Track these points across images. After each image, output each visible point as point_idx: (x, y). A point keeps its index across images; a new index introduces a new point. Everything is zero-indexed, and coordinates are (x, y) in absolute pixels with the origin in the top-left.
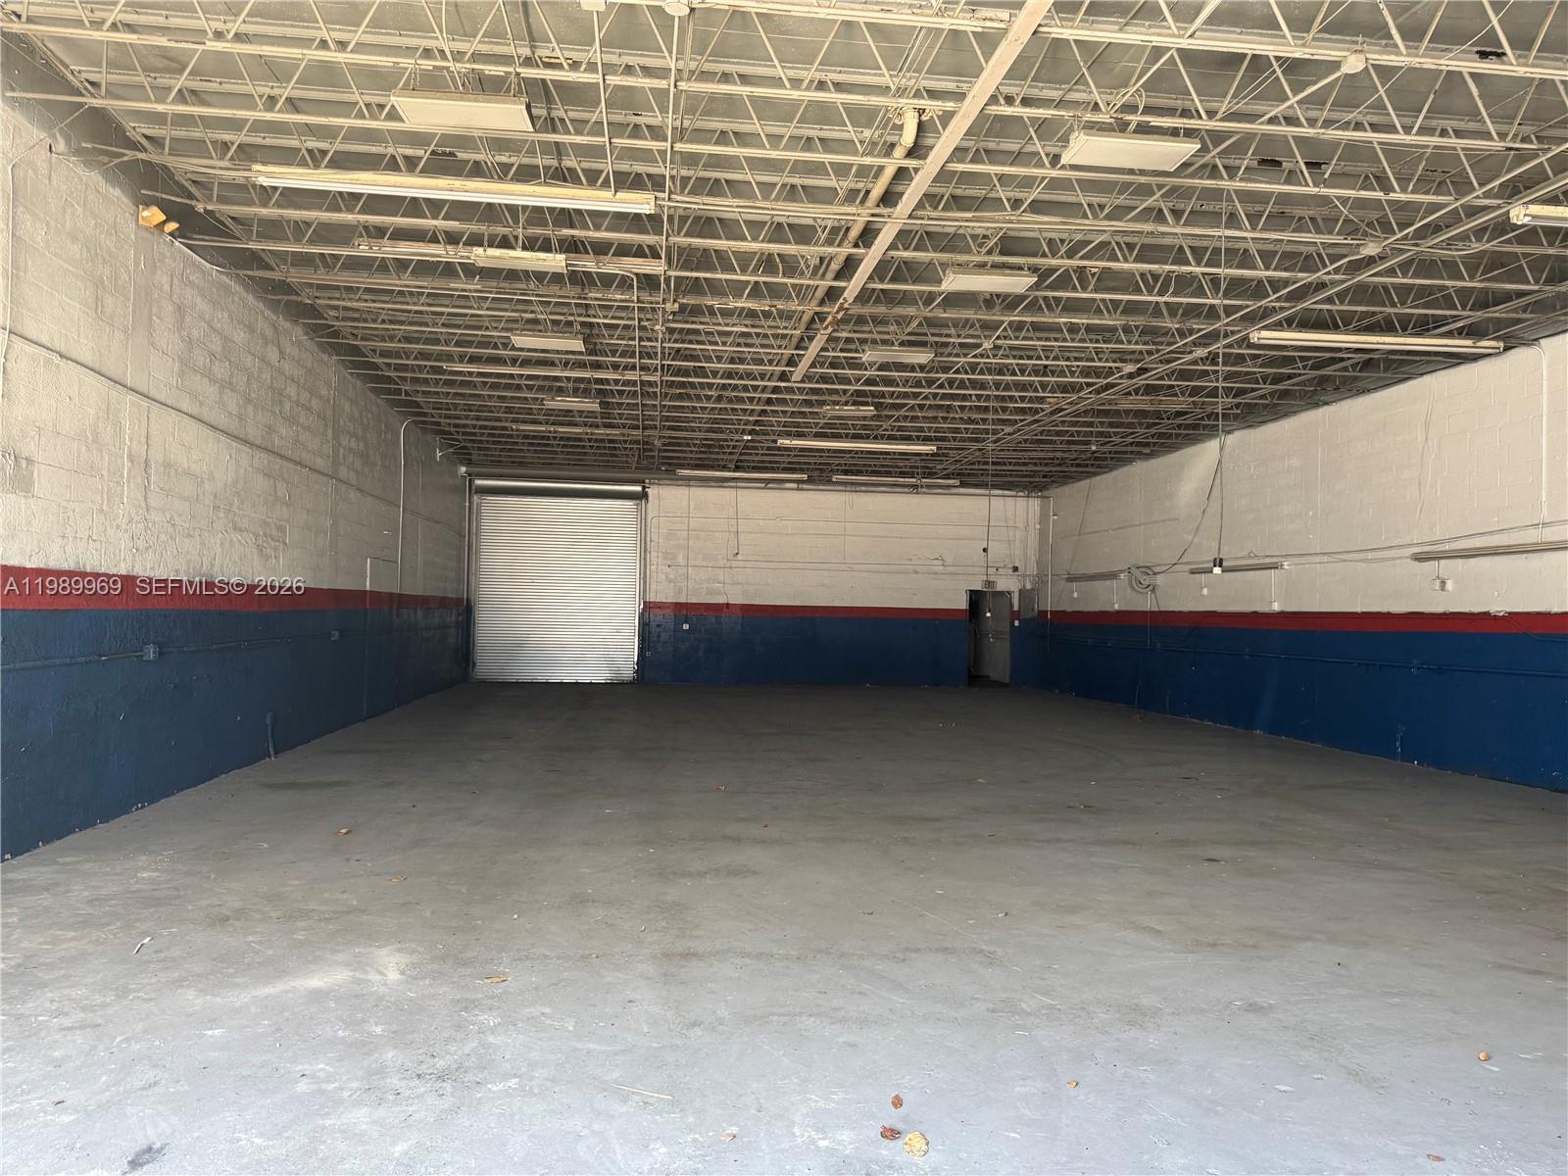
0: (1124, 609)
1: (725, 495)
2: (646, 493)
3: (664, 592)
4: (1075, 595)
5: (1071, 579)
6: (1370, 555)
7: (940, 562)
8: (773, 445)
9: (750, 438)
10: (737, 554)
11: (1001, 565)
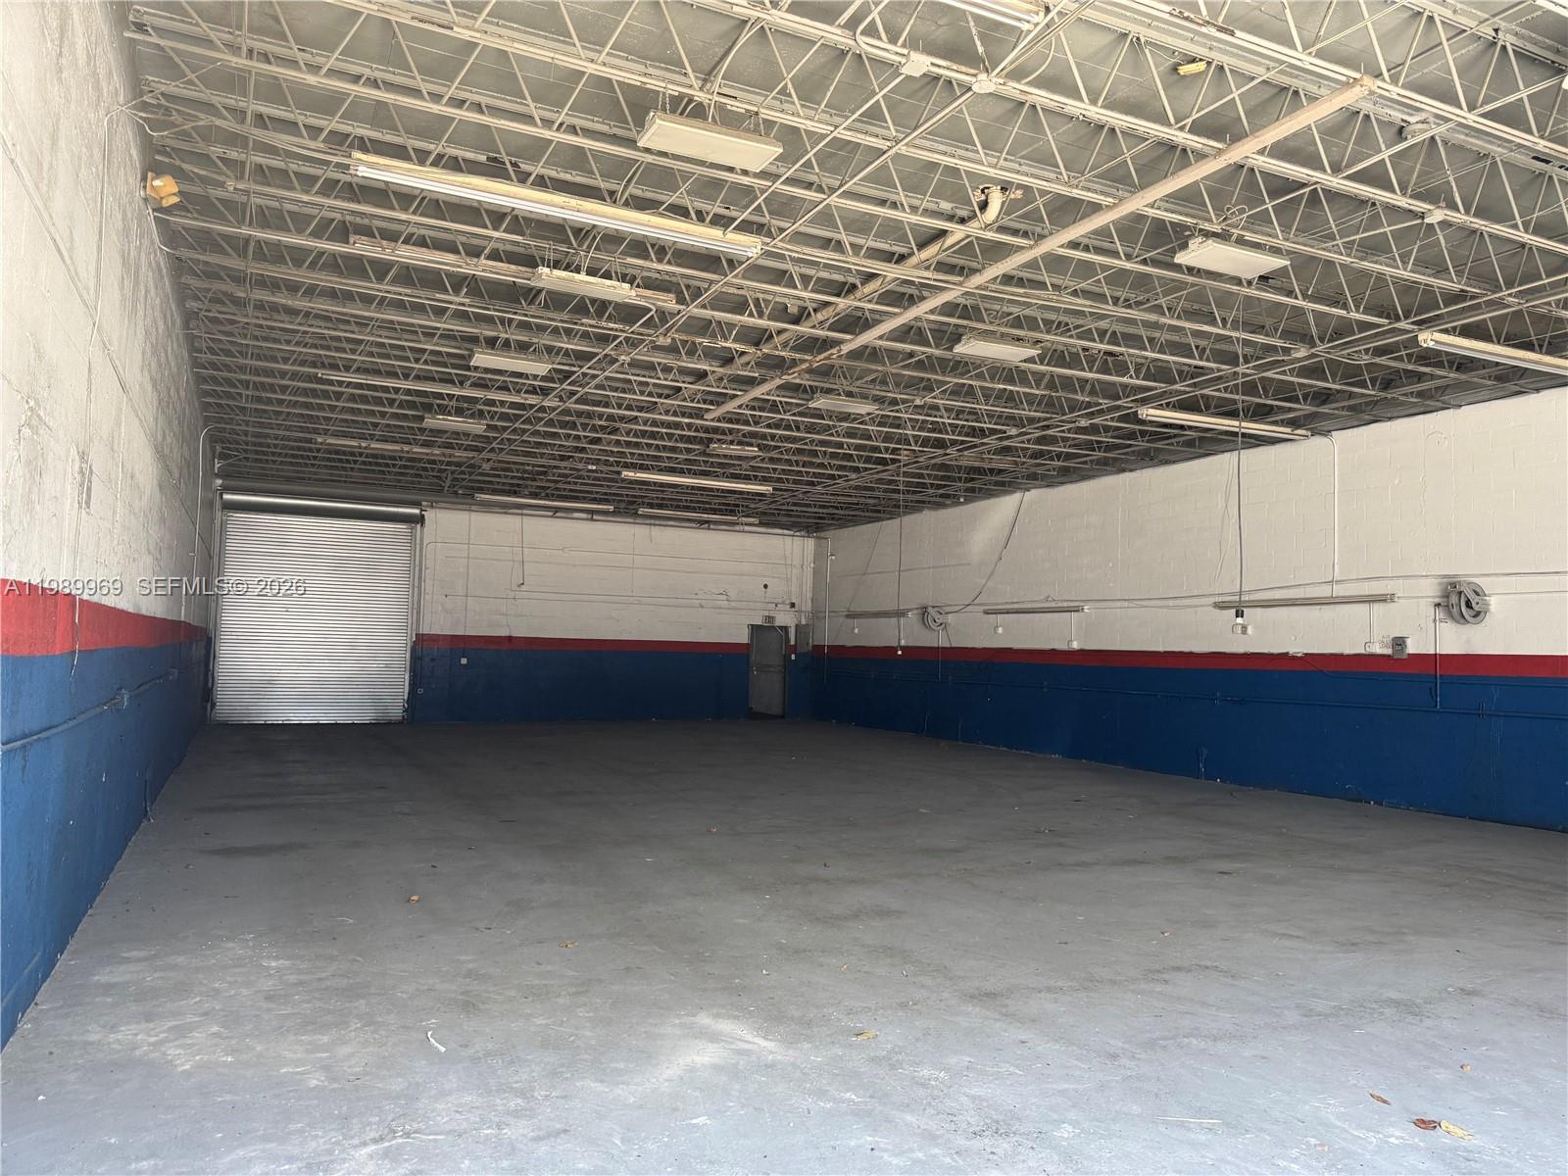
0: (911, 644)
1: (509, 522)
2: (423, 516)
3: (439, 624)
4: (856, 631)
5: (851, 616)
6: (1171, 603)
7: (725, 597)
8: (615, 476)
9: (594, 468)
10: (523, 584)
11: (780, 601)
